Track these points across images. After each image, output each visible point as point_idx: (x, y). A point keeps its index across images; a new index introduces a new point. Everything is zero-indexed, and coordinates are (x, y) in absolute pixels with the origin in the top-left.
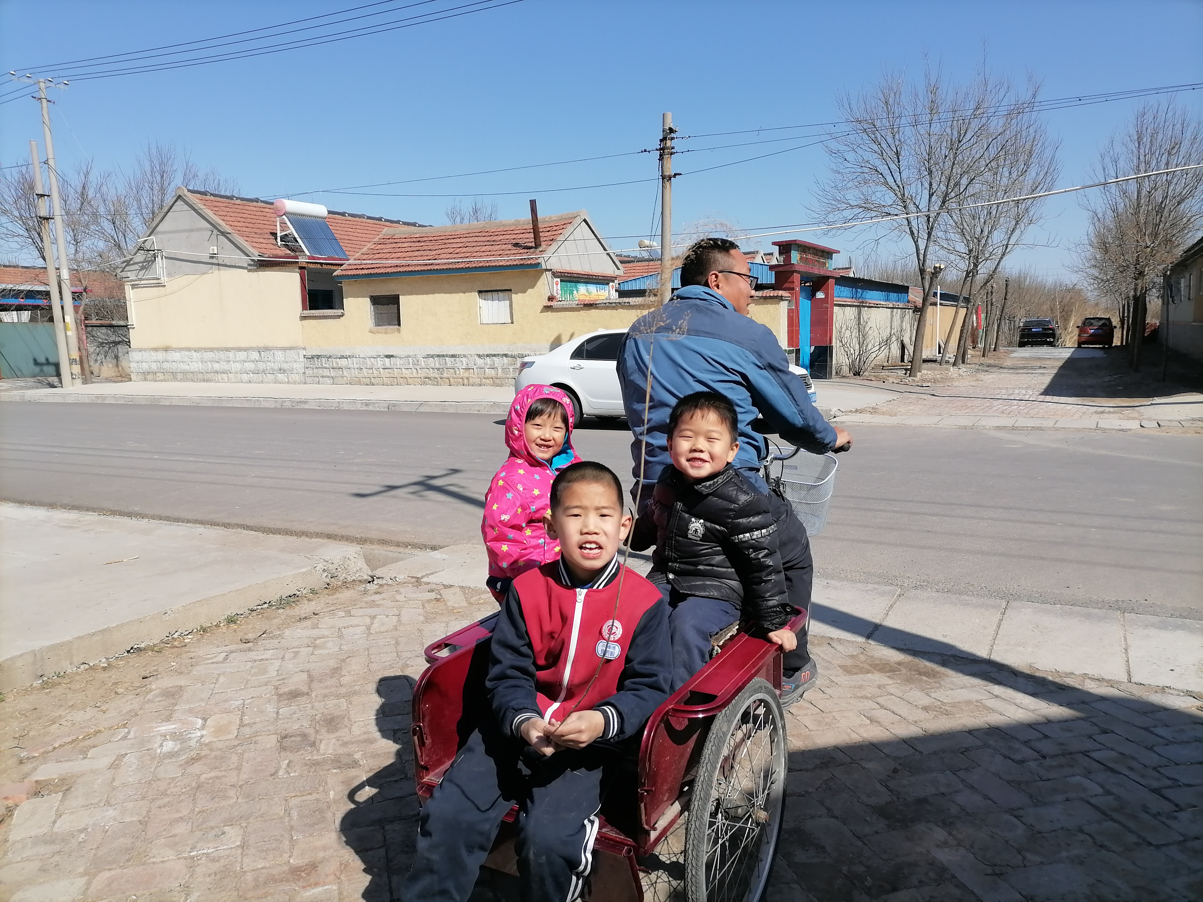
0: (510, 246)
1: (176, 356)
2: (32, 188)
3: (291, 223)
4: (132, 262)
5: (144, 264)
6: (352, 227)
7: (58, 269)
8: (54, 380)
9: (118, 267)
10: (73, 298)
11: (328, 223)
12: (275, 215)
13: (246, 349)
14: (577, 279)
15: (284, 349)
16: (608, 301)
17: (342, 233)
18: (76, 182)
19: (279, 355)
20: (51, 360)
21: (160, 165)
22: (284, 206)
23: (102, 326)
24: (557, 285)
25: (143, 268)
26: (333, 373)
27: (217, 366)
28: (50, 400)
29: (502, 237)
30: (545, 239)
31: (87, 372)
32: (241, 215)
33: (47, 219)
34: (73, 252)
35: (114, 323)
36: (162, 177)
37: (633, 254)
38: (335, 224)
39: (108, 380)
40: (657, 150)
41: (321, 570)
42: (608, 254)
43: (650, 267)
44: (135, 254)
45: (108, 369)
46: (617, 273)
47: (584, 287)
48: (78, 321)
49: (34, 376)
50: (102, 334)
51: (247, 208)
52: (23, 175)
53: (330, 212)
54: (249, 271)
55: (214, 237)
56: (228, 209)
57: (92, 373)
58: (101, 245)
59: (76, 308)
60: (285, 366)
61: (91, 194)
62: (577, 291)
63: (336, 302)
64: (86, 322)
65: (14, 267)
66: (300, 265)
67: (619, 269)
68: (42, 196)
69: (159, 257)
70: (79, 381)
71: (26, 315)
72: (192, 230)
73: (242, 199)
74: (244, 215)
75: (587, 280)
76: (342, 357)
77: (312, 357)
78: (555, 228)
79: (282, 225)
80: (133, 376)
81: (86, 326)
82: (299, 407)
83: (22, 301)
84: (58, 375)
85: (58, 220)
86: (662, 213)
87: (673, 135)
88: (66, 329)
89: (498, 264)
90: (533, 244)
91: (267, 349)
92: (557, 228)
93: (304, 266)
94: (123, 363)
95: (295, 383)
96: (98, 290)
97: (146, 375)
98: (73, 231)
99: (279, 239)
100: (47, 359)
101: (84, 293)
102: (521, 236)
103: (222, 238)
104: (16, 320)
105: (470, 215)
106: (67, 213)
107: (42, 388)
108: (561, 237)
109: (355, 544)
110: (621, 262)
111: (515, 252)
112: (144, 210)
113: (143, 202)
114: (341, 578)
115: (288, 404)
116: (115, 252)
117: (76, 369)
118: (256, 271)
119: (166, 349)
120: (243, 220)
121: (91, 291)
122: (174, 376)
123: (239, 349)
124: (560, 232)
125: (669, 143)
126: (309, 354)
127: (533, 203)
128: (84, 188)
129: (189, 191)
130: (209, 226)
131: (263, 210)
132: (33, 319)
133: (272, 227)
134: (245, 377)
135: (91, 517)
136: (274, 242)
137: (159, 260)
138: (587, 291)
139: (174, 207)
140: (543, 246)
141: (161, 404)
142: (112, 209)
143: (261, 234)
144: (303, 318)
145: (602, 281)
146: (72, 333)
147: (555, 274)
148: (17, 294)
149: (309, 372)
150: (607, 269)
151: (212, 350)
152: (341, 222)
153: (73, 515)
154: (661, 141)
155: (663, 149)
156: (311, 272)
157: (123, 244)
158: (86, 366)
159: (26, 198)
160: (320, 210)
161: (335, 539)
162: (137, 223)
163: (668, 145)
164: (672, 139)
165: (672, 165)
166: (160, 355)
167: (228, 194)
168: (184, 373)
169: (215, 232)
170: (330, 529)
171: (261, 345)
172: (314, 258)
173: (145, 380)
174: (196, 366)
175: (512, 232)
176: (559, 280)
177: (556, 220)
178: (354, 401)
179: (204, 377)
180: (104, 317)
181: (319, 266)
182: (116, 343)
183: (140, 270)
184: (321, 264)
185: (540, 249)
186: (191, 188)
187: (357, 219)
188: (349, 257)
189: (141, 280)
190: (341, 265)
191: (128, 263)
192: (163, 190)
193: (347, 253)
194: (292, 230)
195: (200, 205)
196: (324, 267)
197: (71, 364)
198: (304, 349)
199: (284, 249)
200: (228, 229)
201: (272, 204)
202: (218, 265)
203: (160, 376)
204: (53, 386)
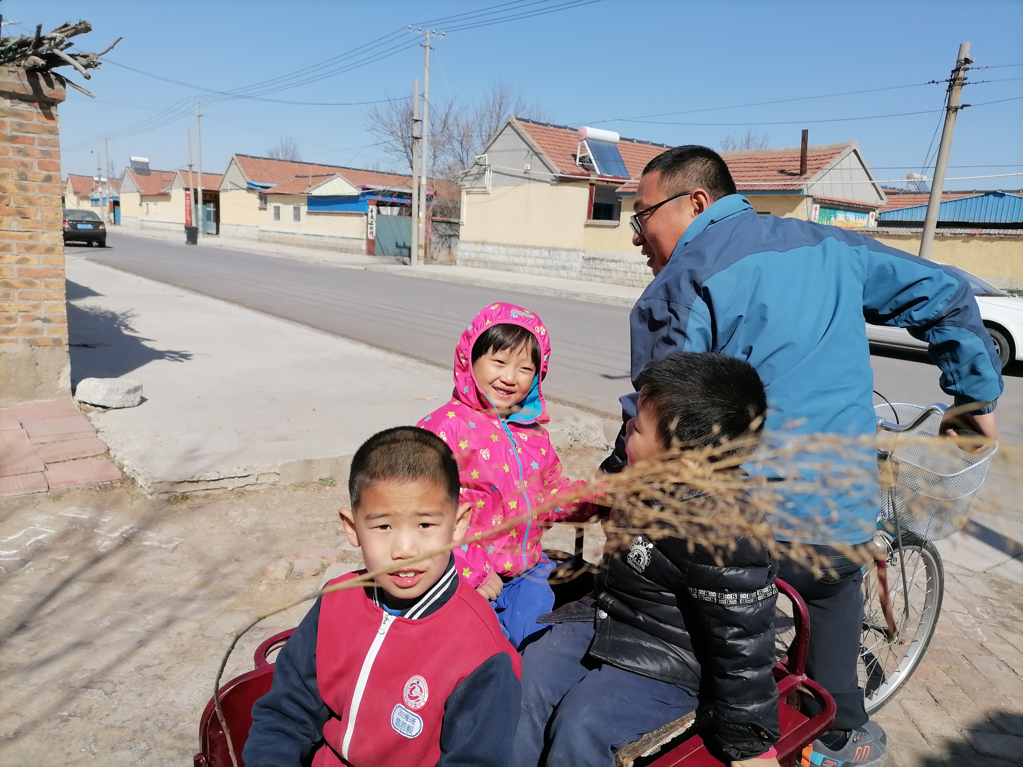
0: (775, 173)
1: (489, 249)
2: (412, 114)
3: (589, 147)
4: (469, 174)
5: (477, 176)
6: (637, 151)
7: (420, 177)
8: (406, 259)
9: (459, 177)
10: (427, 200)
11: (618, 148)
12: (578, 140)
13: (540, 248)
14: (837, 207)
15: (568, 250)
16: (865, 229)
17: (629, 156)
18: (442, 111)
19: (564, 255)
20: (407, 245)
21: (500, 99)
22: (586, 132)
23: (443, 222)
24: (816, 210)
25: (476, 179)
26: (603, 274)
27: (517, 260)
28: (402, 274)
29: (769, 164)
30: (811, 167)
31: (429, 256)
32: (552, 139)
33: (417, 138)
34: (432, 164)
35: (452, 220)
36: (500, 107)
37: (899, 187)
38: (624, 149)
39: (442, 263)
40: (947, 81)
41: (567, 434)
42: (873, 184)
43: (917, 200)
44: (472, 168)
45: (443, 255)
46: (880, 202)
47: (843, 215)
48: (428, 217)
49: (395, 255)
50: (442, 228)
51: (557, 133)
52: (407, 104)
53: (621, 139)
54: (551, 185)
55: (529, 156)
56: (543, 134)
57: (432, 258)
58: (451, 160)
59: (428, 207)
60: (567, 264)
61: (450, 120)
62: (835, 217)
63: (615, 215)
64: (433, 218)
65: (393, 174)
66: (591, 182)
67: (881, 199)
68: (417, 121)
69: (489, 171)
70: (422, 262)
71: (396, 210)
72: (514, 150)
73: (555, 126)
74: (554, 140)
75: (847, 208)
76: (613, 261)
77: (589, 259)
78: (823, 157)
79: (582, 148)
80: (458, 262)
81: (433, 221)
82: (572, 298)
83: (395, 200)
84: (410, 256)
85: (425, 139)
86: (941, 145)
87: (968, 66)
88: (419, 222)
89: (761, 188)
90: (798, 172)
91: (555, 249)
92: (825, 157)
93: (594, 182)
94: (453, 251)
95: (572, 278)
96: (444, 194)
97: (468, 262)
98: (434, 148)
99: (578, 159)
100: (404, 244)
101: (434, 196)
102: (788, 163)
103: (535, 158)
104: (389, 214)
105: (742, 144)
106: (433, 135)
107: (398, 264)
108: (828, 166)
109: (598, 416)
110: (887, 194)
111: (779, 178)
112: (483, 133)
113: (484, 128)
114: (583, 443)
115: (564, 296)
116: (460, 165)
117: (422, 252)
118: (557, 185)
119: (483, 243)
120: (553, 143)
121: (439, 195)
122: (485, 264)
123: (535, 248)
124: (828, 160)
125: (961, 74)
126: (587, 256)
127: (805, 134)
128: (446, 117)
129: (517, 118)
130: (527, 147)
131: (569, 135)
132: (400, 214)
133: (574, 150)
134: (536, 270)
135: (413, 362)
136: (573, 162)
137: (487, 173)
138: (846, 218)
139: (504, 131)
140: (808, 173)
141: (474, 285)
142: (462, 132)
143: (564, 155)
144: (587, 226)
145: (864, 209)
146: (422, 225)
147: (815, 201)
148: (392, 194)
149: (584, 271)
150: (871, 198)
151: (515, 246)
152: (629, 147)
153: (400, 359)
154: (953, 72)
155: (954, 80)
156: (599, 189)
157: (465, 160)
158: (428, 251)
159: (406, 122)
160: (613, 136)
161: (583, 410)
162: (477, 143)
163: (960, 76)
164: (967, 69)
165: (959, 97)
166: (478, 248)
167: (545, 122)
168: (493, 263)
169: (531, 152)
170: (580, 401)
171: (551, 246)
172: (602, 177)
173: (466, 265)
174: (502, 258)
175: (780, 160)
176: (818, 206)
177: (825, 150)
178: (617, 299)
179: (507, 267)
180: (445, 216)
181: (605, 184)
182: (450, 236)
183: (474, 180)
184: (608, 182)
185: (805, 176)
186: (519, 117)
187: (643, 145)
188: (631, 177)
189: (473, 188)
190: (623, 183)
191: (466, 174)
192: (499, 118)
193: (630, 174)
194: (589, 153)
195: (522, 130)
196: (610, 184)
197: (419, 248)
198: (584, 251)
199: (581, 168)
200: (540, 150)
201: (576, 130)
202: (529, 179)
203: (476, 263)
204: (405, 264)
